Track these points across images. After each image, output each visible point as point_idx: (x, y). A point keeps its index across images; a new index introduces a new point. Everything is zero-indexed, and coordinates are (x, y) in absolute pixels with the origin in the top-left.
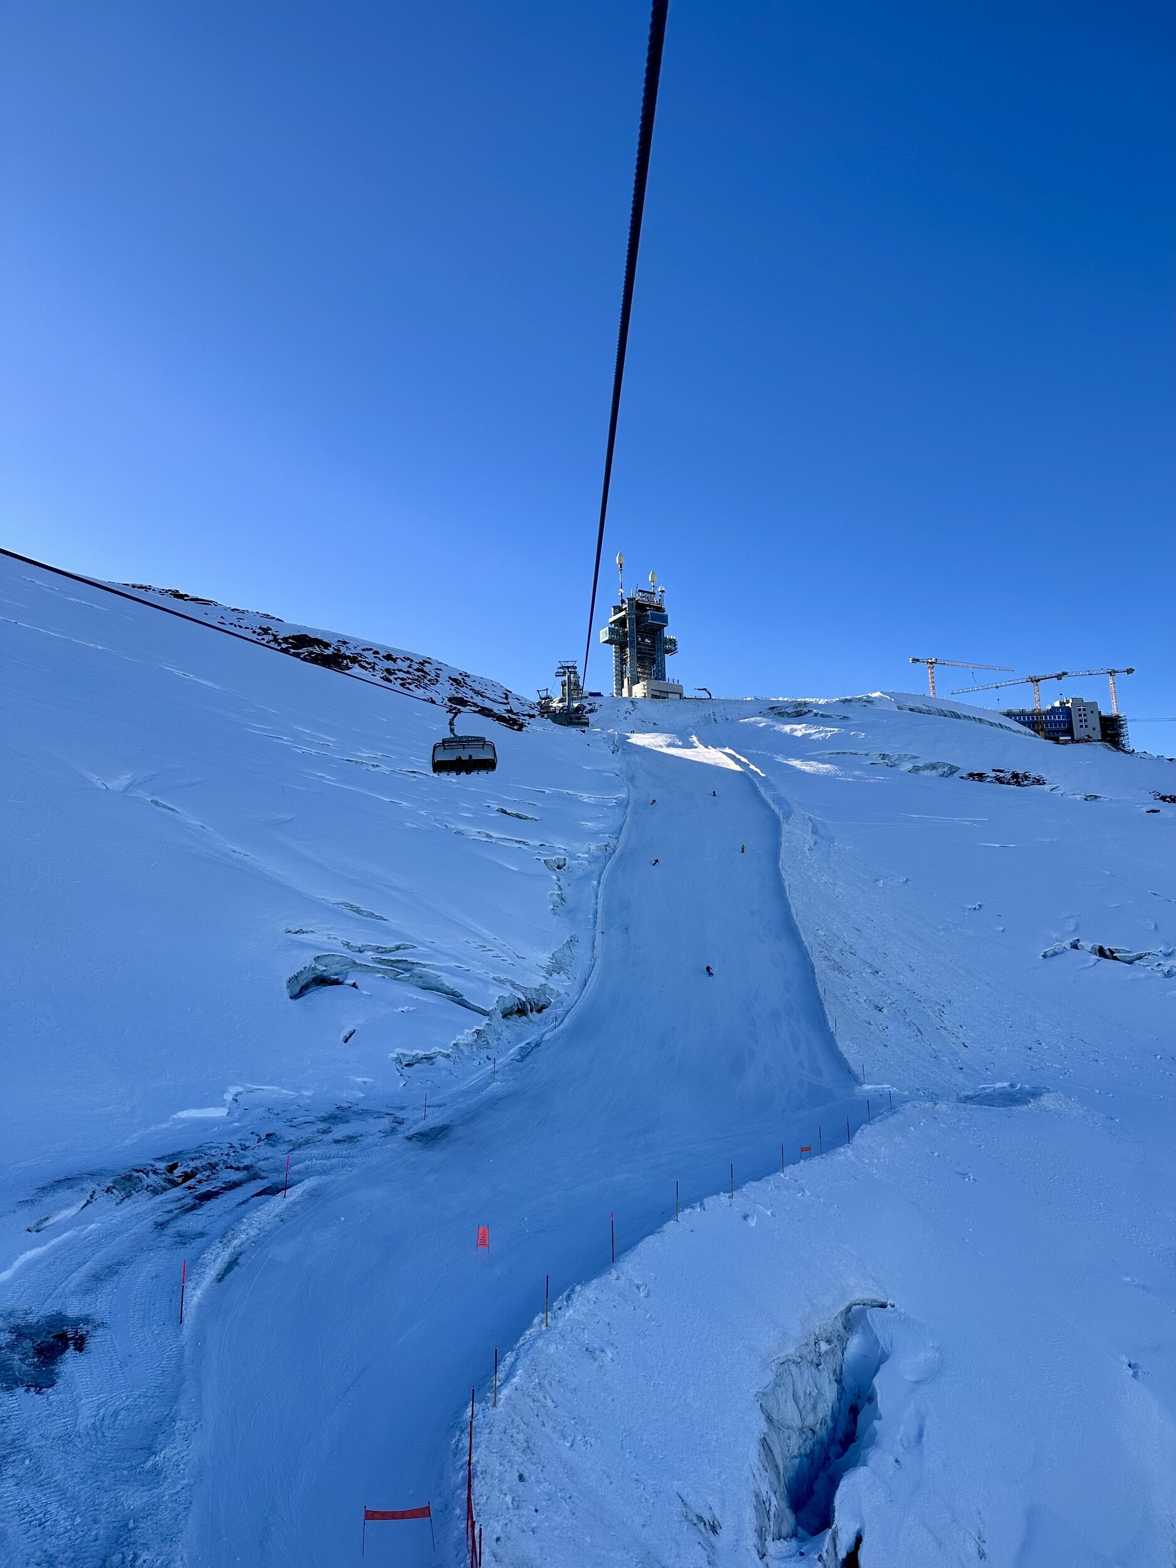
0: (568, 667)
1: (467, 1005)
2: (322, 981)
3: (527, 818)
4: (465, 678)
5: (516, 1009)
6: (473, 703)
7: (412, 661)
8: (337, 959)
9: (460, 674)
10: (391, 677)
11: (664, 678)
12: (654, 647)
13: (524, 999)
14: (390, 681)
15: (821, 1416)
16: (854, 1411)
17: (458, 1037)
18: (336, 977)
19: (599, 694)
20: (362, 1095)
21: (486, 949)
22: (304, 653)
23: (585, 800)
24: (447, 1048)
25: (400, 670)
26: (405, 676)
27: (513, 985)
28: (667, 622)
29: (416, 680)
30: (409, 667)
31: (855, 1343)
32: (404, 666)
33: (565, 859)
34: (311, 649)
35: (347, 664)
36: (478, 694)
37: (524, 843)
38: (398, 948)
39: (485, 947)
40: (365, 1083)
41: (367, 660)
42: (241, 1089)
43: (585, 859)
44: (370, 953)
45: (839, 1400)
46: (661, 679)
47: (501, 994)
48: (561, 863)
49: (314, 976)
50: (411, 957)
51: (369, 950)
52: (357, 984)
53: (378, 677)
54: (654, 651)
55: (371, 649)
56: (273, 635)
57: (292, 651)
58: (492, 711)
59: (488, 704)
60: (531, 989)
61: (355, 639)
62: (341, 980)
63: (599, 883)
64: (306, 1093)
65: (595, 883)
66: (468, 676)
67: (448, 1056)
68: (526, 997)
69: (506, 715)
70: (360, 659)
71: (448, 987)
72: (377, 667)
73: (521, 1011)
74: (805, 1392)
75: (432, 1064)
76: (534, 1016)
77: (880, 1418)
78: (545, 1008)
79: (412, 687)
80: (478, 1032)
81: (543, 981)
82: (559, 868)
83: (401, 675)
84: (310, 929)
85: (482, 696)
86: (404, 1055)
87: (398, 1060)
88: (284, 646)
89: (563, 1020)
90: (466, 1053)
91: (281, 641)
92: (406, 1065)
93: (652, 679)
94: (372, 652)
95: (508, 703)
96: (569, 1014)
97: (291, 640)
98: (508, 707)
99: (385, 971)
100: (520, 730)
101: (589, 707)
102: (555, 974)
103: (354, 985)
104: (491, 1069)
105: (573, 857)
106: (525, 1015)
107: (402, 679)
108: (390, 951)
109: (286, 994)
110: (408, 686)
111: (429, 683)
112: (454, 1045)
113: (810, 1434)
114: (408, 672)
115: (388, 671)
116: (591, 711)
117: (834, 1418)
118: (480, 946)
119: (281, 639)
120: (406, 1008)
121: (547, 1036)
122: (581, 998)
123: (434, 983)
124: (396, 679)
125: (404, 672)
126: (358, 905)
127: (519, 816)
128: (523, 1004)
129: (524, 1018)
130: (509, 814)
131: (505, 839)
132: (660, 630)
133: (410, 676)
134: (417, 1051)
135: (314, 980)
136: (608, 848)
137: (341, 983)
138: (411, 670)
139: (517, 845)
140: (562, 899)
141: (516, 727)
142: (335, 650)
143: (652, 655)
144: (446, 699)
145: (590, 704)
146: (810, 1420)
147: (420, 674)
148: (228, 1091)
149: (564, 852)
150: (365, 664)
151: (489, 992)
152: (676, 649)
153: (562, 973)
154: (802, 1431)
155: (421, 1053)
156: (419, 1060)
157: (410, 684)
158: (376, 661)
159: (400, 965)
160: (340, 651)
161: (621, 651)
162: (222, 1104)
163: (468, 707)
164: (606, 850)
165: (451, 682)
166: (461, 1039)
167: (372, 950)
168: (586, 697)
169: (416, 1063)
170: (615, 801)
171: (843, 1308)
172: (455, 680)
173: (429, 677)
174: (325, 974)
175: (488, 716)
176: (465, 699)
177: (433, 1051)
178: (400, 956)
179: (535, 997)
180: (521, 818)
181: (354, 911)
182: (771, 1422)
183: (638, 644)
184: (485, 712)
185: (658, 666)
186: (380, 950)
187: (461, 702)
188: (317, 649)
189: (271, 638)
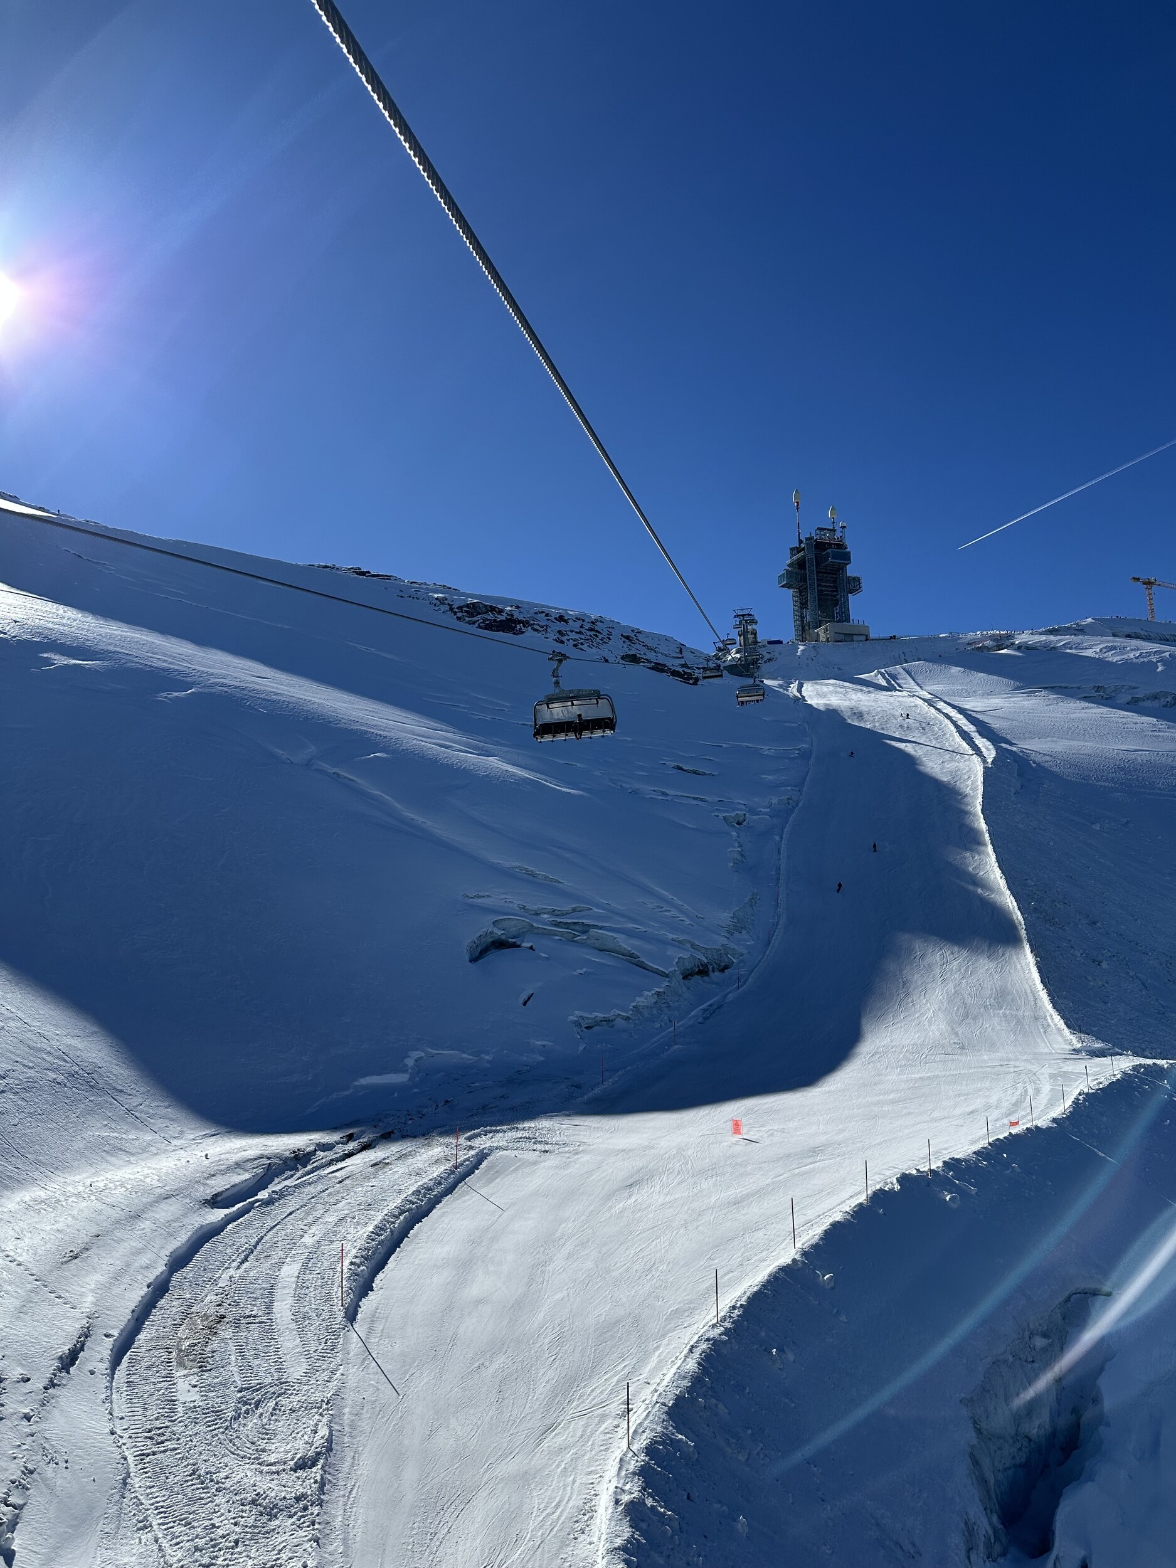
0: (743, 615)
1: (646, 967)
2: (500, 945)
3: (704, 774)
4: (638, 635)
5: (697, 970)
6: (646, 659)
7: (583, 621)
8: (514, 922)
9: (633, 631)
10: (564, 639)
11: (848, 620)
12: (836, 587)
13: (706, 961)
14: (562, 642)
15: (1037, 1422)
16: (1077, 1413)
17: (638, 999)
18: (514, 940)
19: (780, 642)
20: (542, 1059)
21: (663, 909)
22: (478, 620)
23: (766, 753)
24: (626, 1011)
25: (572, 631)
26: (577, 636)
27: (693, 945)
28: (849, 559)
29: (588, 640)
30: (581, 627)
32: (576, 626)
33: (745, 814)
34: (485, 616)
35: (521, 628)
36: (651, 649)
37: (701, 800)
38: (574, 910)
39: (662, 907)
40: (544, 1046)
41: (539, 623)
42: (423, 1054)
43: (766, 813)
44: (545, 916)
45: (1058, 1402)
46: (845, 621)
47: (681, 955)
48: (741, 819)
49: (492, 939)
50: (587, 919)
51: (545, 913)
52: (534, 947)
53: (550, 640)
54: (835, 591)
55: (543, 612)
56: (449, 604)
57: (467, 619)
58: (665, 666)
59: (661, 660)
60: (711, 949)
61: (528, 603)
62: (519, 943)
63: (781, 838)
64: (486, 1057)
65: (777, 838)
66: (640, 632)
67: (627, 1019)
68: (707, 958)
69: (681, 670)
70: (532, 622)
71: (625, 949)
72: (549, 630)
73: (703, 971)
75: (612, 1027)
76: (716, 976)
77: (1106, 1424)
78: (727, 968)
79: (585, 647)
80: (658, 994)
81: (725, 941)
82: (739, 823)
83: (573, 636)
84: (487, 894)
85: (655, 652)
86: (583, 1018)
87: (577, 1024)
88: (459, 615)
89: (747, 980)
90: (646, 1015)
91: (457, 610)
92: (586, 1028)
93: (834, 622)
94: (544, 614)
95: (682, 657)
96: (753, 974)
97: (465, 609)
98: (682, 661)
99: (562, 934)
100: (695, 684)
101: (767, 656)
102: (736, 934)
103: (531, 948)
104: (672, 1032)
105: (753, 811)
106: (708, 975)
107: (575, 640)
108: (567, 914)
109: (467, 958)
110: (580, 646)
111: (601, 642)
112: (634, 1007)
113: (1026, 1442)
114: (580, 633)
115: (560, 632)
116: (770, 660)
117: (1053, 1423)
118: (658, 907)
119: (457, 608)
120: (584, 970)
121: (730, 997)
122: (765, 957)
123: (610, 945)
124: (568, 640)
125: (577, 633)
126: (533, 869)
127: (695, 772)
128: (705, 966)
129: (706, 978)
130: (685, 771)
131: (682, 796)
132: (842, 569)
133: (583, 637)
134: (597, 1014)
135: (493, 943)
136: (791, 802)
137: (519, 946)
138: (583, 630)
139: (695, 802)
140: (743, 856)
141: (691, 682)
142: (508, 615)
143: (835, 596)
144: (619, 657)
145: (769, 653)
146: (1025, 1427)
147: (592, 633)
148: (409, 1057)
149: (743, 807)
150: (538, 627)
151: (668, 953)
152: (860, 587)
153: (744, 932)
154: (1015, 1439)
155: (600, 1015)
156: (598, 1023)
157: (582, 644)
158: (549, 623)
159: (577, 927)
160: (512, 615)
161: (800, 594)
162: (404, 1069)
163: (641, 664)
164: (789, 803)
165: (624, 639)
166: (640, 1001)
167: (548, 913)
168: (764, 646)
169: (595, 1026)
170: (797, 752)
171: (1061, 1299)
172: (627, 638)
173: (600, 636)
174: (503, 937)
175: (662, 671)
176: (638, 655)
177: (612, 1013)
178: (577, 918)
179: (716, 957)
180: (699, 774)
181: (529, 874)
182: (979, 1431)
183: (819, 585)
184: (659, 668)
185: (841, 608)
186: (556, 912)
187: (634, 659)
188: (491, 616)
189: (447, 608)
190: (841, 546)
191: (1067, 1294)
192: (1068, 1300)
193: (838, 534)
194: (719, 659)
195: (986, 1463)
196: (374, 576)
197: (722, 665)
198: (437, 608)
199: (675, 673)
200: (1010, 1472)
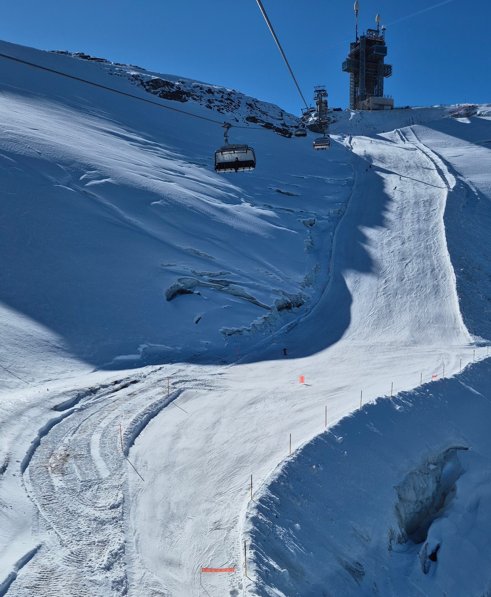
0: (320, 91)
1: (259, 304)
2: (182, 292)
3: (293, 195)
4: (256, 103)
5: (285, 306)
6: (261, 120)
7: (223, 93)
8: (189, 280)
9: (253, 100)
10: (212, 105)
11: (382, 95)
12: (376, 72)
13: (290, 301)
14: (211, 108)
15: (426, 496)
16: (444, 495)
17: (255, 321)
18: (189, 290)
19: (339, 110)
20: (206, 349)
21: (269, 274)
22: (159, 92)
23: (329, 182)
24: (249, 327)
25: (216, 100)
26: (219, 104)
27: (284, 293)
28: (386, 52)
29: (226, 106)
30: (222, 97)
31: (449, 466)
32: (218, 96)
33: (315, 220)
34: (163, 88)
35: (185, 98)
36: (264, 113)
37: (291, 211)
38: (221, 274)
39: (268, 272)
40: (207, 343)
41: (196, 94)
42: (146, 346)
43: (326, 219)
44: (206, 277)
45: (437, 490)
46: (380, 96)
47: (277, 298)
48: (312, 222)
49: (178, 289)
50: (229, 278)
51: (205, 275)
52: (200, 293)
53: (203, 106)
54: (375, 75)
55: (198, 86)
56: (140, 80)
57: (152, 91)
58: (272, 125)
59: (270, 121)
60: (293, 295)
61: (189, 79)
62: (192, 291)
63: (334, 234)
64: (179, 348)
65: (332, 234)
66: (258, 102)
67: (249, 331)
68: (290, 300)
69: (281, 128)
70: (192, 93)
71: (248, 295)
72: (202, 99)
73: (288, 306)
74: (419, 486)
75: (241, 334)
76: (295, 309)
77: (457, 498)
78: (301, 306)
79: (224, 111)
80: (265, 318)
81: (300, 291)
82: (311, 225)
83: (217, 103)
84: (174, 264)
85: (266, 115)
86: (226, 330)
87: (224, 333)
88: (147, 87)
89: (311, 311)
90: (259, 329)
91: (145, 84)
92: (228, 335)
93: (374, 96)
94: (199, 88)
95: (283, 119)
96: (314, 308)
97: (151, 83)
98: (282, 122)
99: (215, 287)
100: (290, 137)
101: (333, 119)
102: (307, 287)
103: (199, 294)
104: (271, 337)
105: (319, 218)
106: (291, 309)
107: (218, 106)
108: (217, 276)
109: (166, 298)
110: (221, 111)
111: (234, 108)
112: (252, 325)
113: (420, 504)
114: (221, 101)
115: (209, 101)
116: (334, 122)
117: (434, 498)
118: (265, 272)
119: (146, 83)
120: (227, 305)
121: (302, 320)
122: (321, 300)
123: (240, 293)
124: (214, 106)
125: (219, 101)
126: (198, 250)
127: (288, 194)
128: (290, 304)
129: (290, 311)
130: (282, 193)
131: (280, 208)
132: (381, 59)
133: (223, 104)
134: (233, 328)
135: (179, 291)
136: (340, 212)
137: (192, 293)
138: (223, 100)
139: (287, 212)
140: (312, 244)
141: (287, 135)
142: (177, 88)
143: (375, 78)
144: (245, 118)
145: (334, 117)
146: (421, 498)
147: (229, 102)
148: (140, 347)
149: (314, 215)
150: (196, 97)
151: (271, 297)
152: (391, 72)
153: (311, 286)
154: (416, 502)
155: (235, 329)
156: (234, 332)
157: (223, 109)
158: (203, 94)
159: (223, 283)
160: (180, 88)
161: (355, 77)
162: (138, 353)
163: (258, 123)
164: (339, 213)
165: (248, 106)
166: (256, 322)
167: (207, 275)
168: (331, 112)
169: (233, 334)
170: (346, 182)
171: (444, 450)
172: (250, 105)
173: (234, 104)
174: (184, 288)
175: (270, 128)
176: (256, 117)
177: (241, 328)
178: (222, 278)
179: (295, 300)
180: (289, 195)
181: (196, 253)
182: (400, 499)
183: (366, 70)
184: (268, 126)
185: (378, 87)
186: (212, 275)
187: (253, 120)
188: (167, 89)
189: (140, 82)
190: (382, 43)
191: (448, 448)
192: (448, 451)
193: (381, 34)
194: (304, 120)
195: (402, 510)
196: (92, 59)
197: (306, 124)
198: (133, 83)
199: (278, 130)
200: (412, 515)
